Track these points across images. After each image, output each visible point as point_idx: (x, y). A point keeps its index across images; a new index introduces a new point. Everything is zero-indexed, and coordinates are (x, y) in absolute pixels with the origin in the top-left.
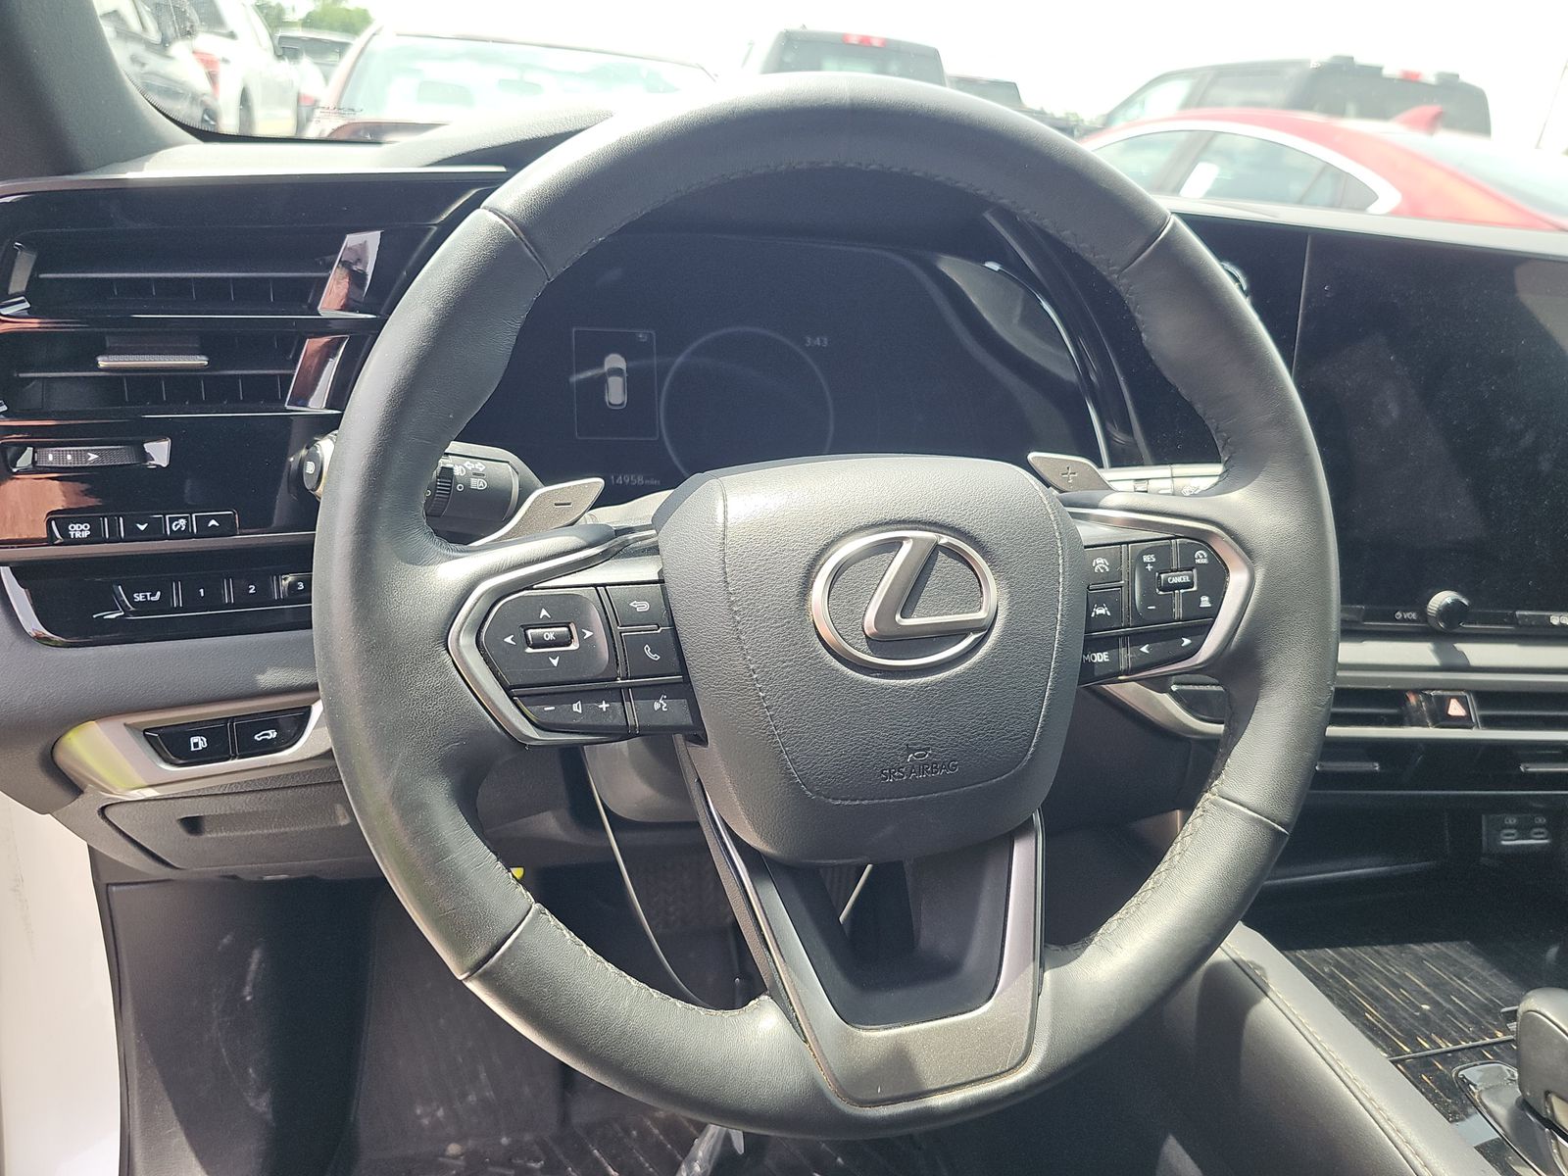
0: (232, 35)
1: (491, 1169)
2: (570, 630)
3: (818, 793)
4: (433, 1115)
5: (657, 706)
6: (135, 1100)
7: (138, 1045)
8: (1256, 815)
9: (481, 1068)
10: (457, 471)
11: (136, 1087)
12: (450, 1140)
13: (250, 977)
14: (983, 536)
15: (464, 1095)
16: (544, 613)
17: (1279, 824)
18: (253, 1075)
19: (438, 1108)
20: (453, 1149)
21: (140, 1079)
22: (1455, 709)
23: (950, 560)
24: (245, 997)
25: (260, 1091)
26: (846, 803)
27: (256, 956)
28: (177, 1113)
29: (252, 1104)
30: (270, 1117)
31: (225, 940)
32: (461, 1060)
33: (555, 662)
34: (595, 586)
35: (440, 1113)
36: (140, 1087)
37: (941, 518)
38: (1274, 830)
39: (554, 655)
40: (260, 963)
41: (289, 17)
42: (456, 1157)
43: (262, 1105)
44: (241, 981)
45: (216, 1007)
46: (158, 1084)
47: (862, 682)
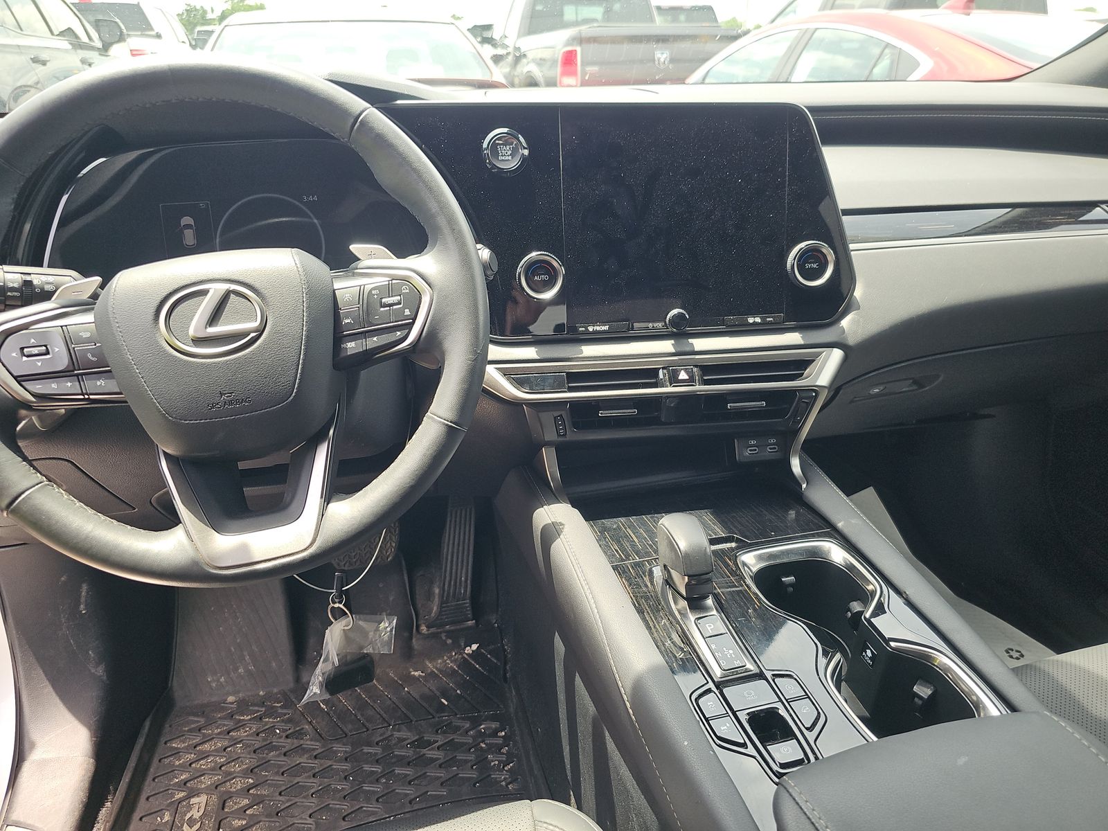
0: (159, 36)
1: (251, 708)
2: (47, 348)
3: (175, 418)
4: (218, 681)
5: (98, 383)
6: (20, 668)
7: (19, 638)
8: (443, 421)
9: (246, 653)
10: (35, 282)
11: (20, 661)
12: (229, 694)
13: (83, 600)
14: (257, 285)
15: (236, 669)
16: (33, 341)
17: (451, 422)
18: (92, 655)
19: (221, 676)
20: (231, 699)
21: (21, 657)
22: (683, 376)
23: (238, 298)
24: (81, 611)
25: (97, 665)
26: (192, 422)
27: (85, 587)
28: (46, 676)
29: (93, 671)
30: (105, 678)
31: (63, 579)
32: (233, 650)
33: (39, 364)
34: (61, 327)
35: (222, 679)
36: (22, 662)
37: (233, 277)
38: (447, 425)
39: (38, 361)
40: (87, 593)
41: (210, 16)
42: (232, 703)
43: (100, 671)
44: (78, 604)
45: (64, 617)
46: (32, 659)
47: (190, 362)
